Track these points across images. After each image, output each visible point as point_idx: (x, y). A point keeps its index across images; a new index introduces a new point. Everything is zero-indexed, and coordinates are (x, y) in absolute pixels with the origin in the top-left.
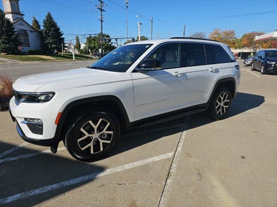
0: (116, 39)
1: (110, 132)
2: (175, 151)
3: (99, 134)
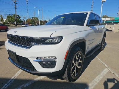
0: (24, 17)
1: (81, 61)
2: (107, 67)
3: (77, 63)
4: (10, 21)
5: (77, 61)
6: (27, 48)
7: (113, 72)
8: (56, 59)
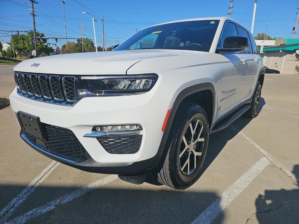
1: (203, 140)
2: (265, 156)
3: (193, 143)
4: (20, 50)
5: (192, 139)
6: (68, 103)
7: (279, 165)
8: (142, 129)
